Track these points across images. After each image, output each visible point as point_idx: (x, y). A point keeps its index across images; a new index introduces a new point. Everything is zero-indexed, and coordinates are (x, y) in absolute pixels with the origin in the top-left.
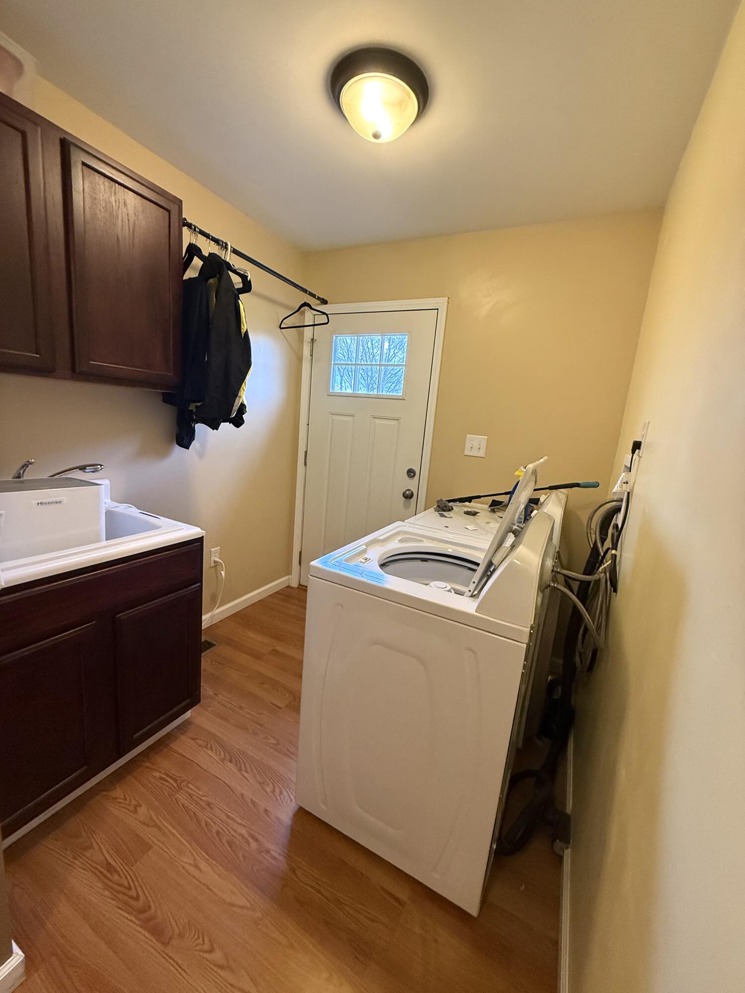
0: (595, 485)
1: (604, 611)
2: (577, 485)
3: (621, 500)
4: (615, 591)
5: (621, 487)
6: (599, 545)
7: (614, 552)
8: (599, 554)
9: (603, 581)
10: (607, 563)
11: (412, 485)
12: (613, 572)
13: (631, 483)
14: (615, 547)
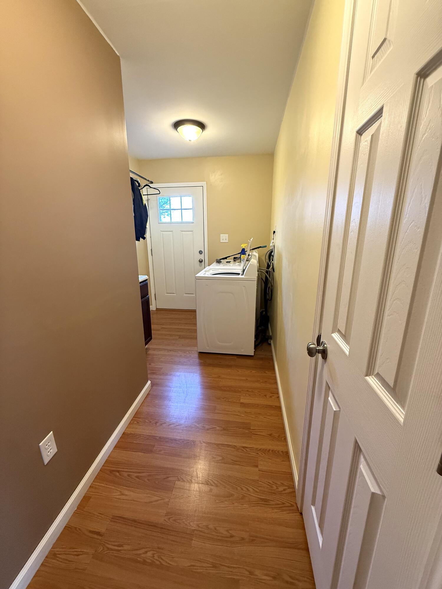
0: (266, 247)
1: (272, 278)
2: (261, 247)
3: (273, 249)
4: (274, 272)
5: (272, 244)
6: (269, 262)
7: (272, 262)
8: (269, 264)
9: (271, 271)
10: (271, 267)
11: (202, 257)
12: (273, 268)
13: (274, 243)
14: (273, 260)
